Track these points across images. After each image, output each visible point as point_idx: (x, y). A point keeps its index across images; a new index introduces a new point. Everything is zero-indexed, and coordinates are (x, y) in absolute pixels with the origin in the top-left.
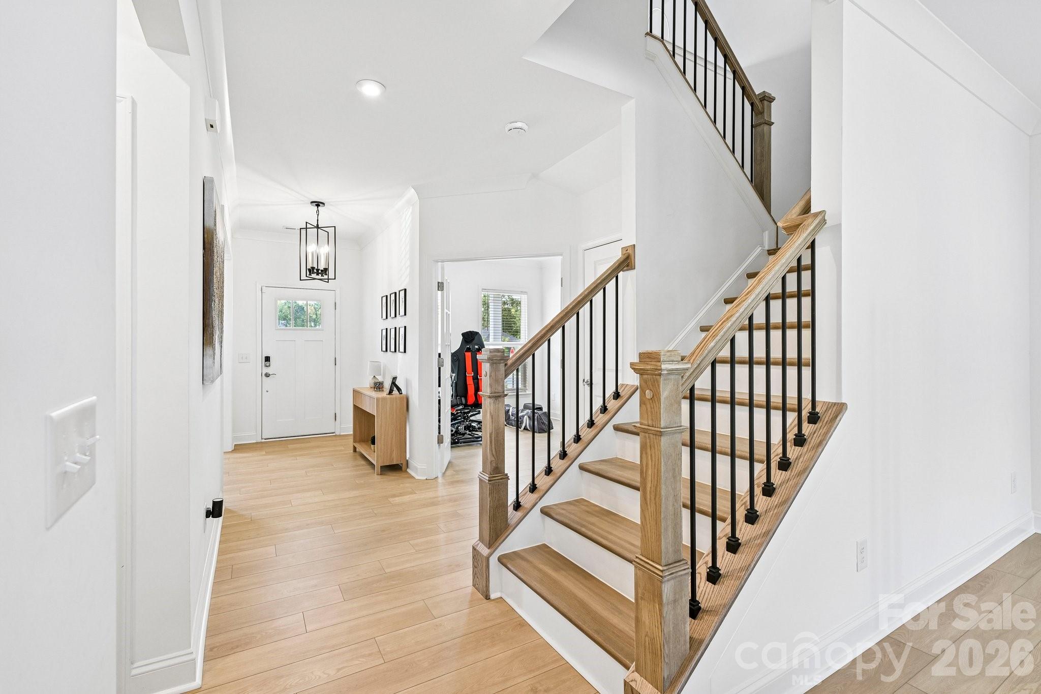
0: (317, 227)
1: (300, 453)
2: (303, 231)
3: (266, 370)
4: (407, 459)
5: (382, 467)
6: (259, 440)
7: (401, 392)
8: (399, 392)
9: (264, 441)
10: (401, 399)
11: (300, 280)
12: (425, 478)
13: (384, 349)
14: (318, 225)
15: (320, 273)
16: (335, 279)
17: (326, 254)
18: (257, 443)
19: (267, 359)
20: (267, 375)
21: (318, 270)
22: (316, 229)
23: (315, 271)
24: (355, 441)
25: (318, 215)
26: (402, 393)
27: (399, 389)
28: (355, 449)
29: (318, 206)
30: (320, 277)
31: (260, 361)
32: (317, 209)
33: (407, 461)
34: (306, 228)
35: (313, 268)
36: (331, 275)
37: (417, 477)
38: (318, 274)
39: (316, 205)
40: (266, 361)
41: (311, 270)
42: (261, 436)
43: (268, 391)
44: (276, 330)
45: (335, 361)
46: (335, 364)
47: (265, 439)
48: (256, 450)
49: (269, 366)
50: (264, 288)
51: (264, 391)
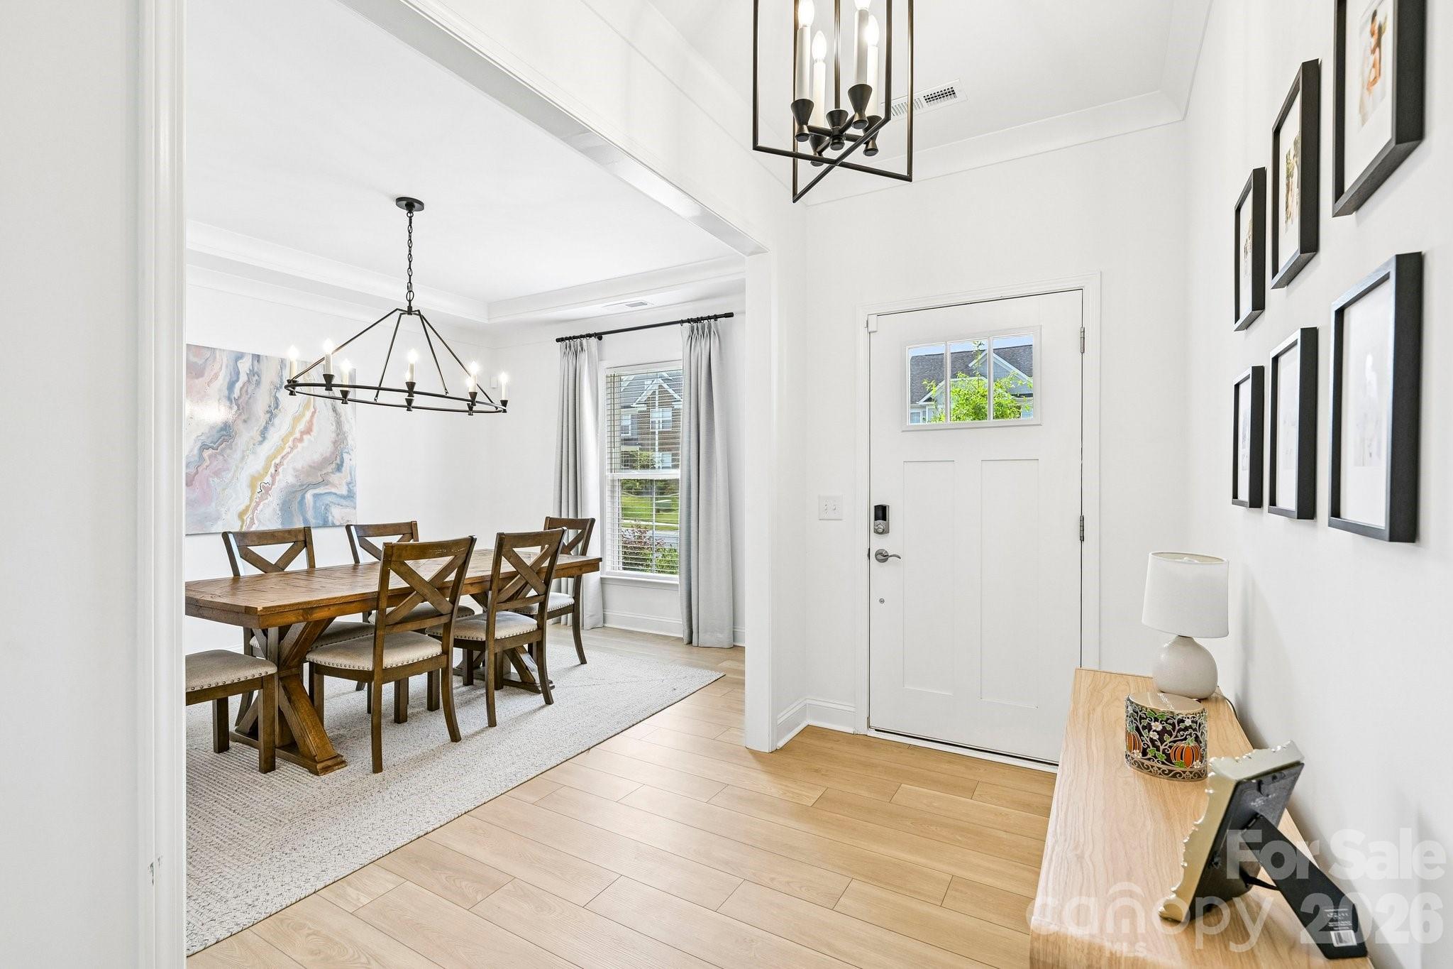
3: (879, 543)
6: (863, 730)
9: (872, 733)
13: (1244, 494)
18: (854, 738)
19: (882, 513)
20: (883, 557)
31: (864, 516)
40: (877, 519)
42: (869, 718)
43: (882, 601)
44: (903, 431)
45: (1082, 526)
46: (1082, 539)
47: (876, 730)
48: (816, 771)
49: (885, 531)
50: (873, 319)
51: (875, 601)
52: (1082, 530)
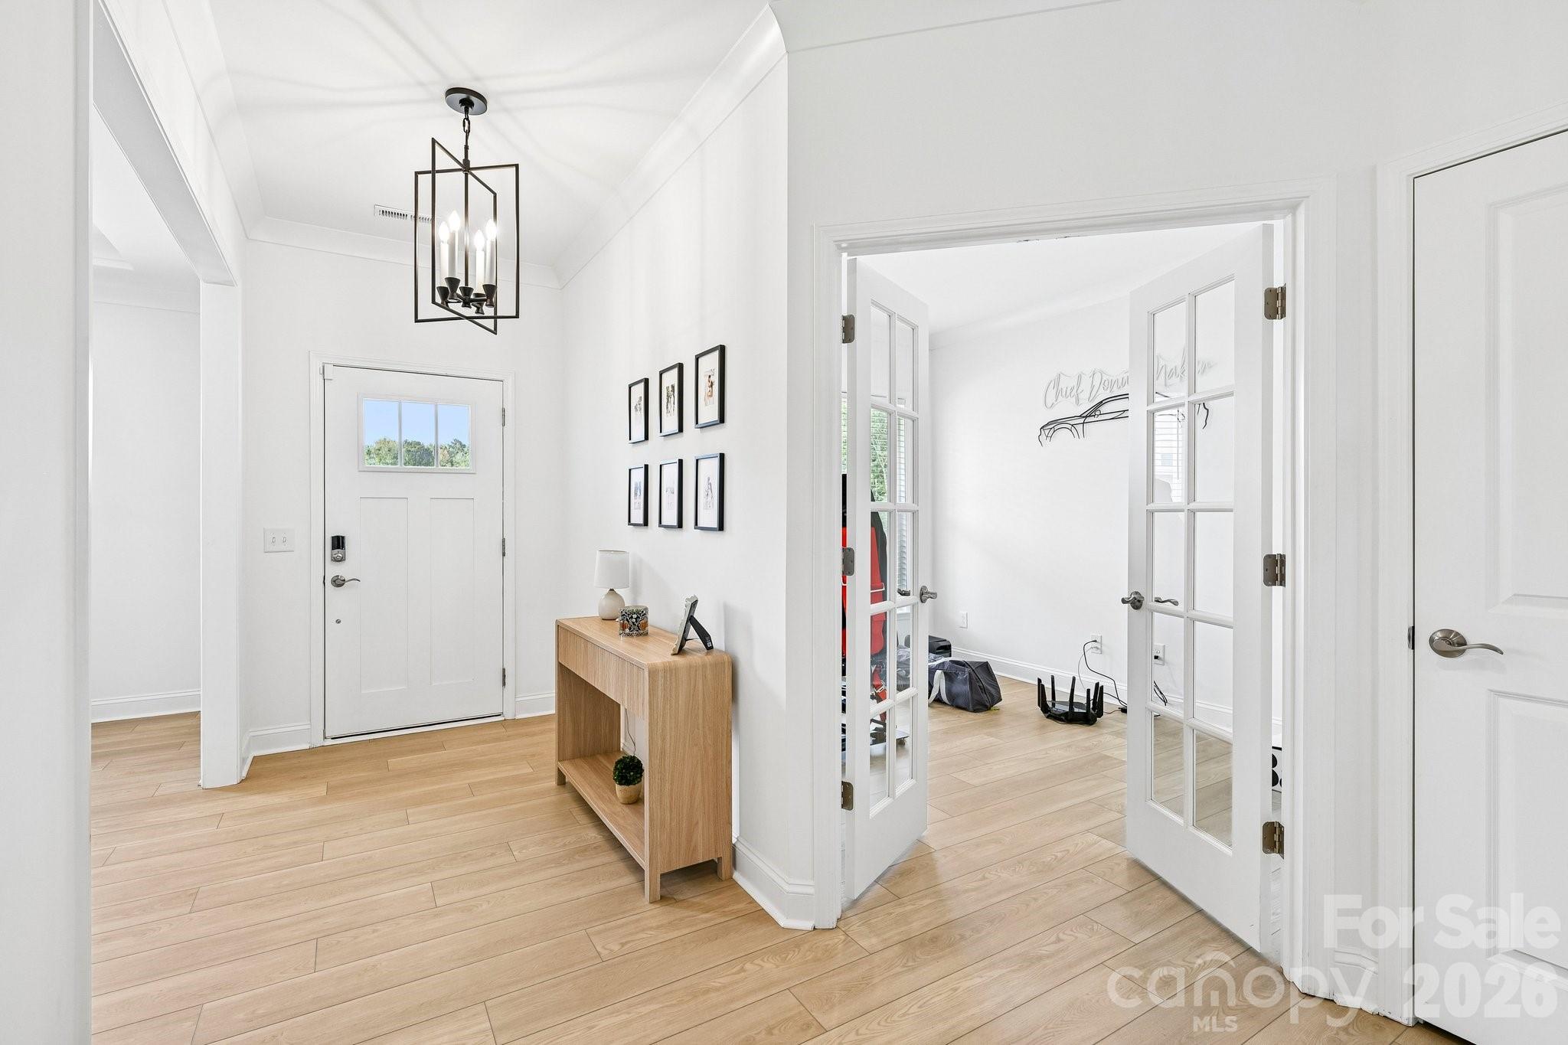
0: (466, 167)
1: (417, 791)
2: (425, 181)
3: (334, 570)
4: (734, 841)
5: (662, 875)
6: (319, 741)
7: (709, 645)
8: (706, 645)
9: (329, 742)
10: (717, 666)
11: (417, 321)
12: (808, 925)
13: (638, 516)
14: (466, 161)
15: (473, 301)
16: (517, 316)
17: (492, 242)
18: (312, 751)
19: (338, 542)
20: (338, 582)
21: (467, 291)
22: (462, 175)
23: (459, 292)
24: (561, 758)
25: (468, 133)
26: (712, 648)
27: (704, 635)
28: (562, 780)
29: (467, 104)
30: (471, 311)
31: (319, 547)
32: (463, 116)
33: (734, 849)
34: (434, 172)
35: (453, 281)
36: (505, 302)
37: (783, 922)
38: (466, 304)
39: (462, 102)
40: (333, 548)
41: (449, 292)
42: (324, 731)
43: (338, 622)
44: (360, 471)
45: (504, 546)
46: (504, 555)
47: (333, 739)
48: (304, 778)
49: (342, 559)
50: (329, 369)
51: (331, 621)
52: (504, 548)
